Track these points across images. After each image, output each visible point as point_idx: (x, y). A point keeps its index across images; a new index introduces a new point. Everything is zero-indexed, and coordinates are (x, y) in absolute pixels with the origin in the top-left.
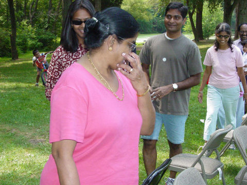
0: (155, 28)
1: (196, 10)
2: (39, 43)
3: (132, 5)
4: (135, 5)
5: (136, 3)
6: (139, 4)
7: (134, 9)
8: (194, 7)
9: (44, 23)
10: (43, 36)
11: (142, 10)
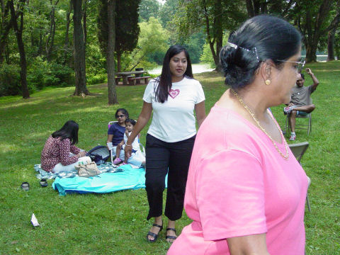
2: (56, 79)
3: (149, 37)
4: (153, 37)
7: (152, 41)
9: (60, 58)
10: (60, 71)
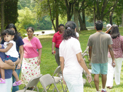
0: (39, 27)
1: (55, 18)
3: (25, 17)
4: (27, 17)
5: (27, 16)
6: (29, 16)
7: (27, 19)
8: (54, 17)
11: (30, 19)
